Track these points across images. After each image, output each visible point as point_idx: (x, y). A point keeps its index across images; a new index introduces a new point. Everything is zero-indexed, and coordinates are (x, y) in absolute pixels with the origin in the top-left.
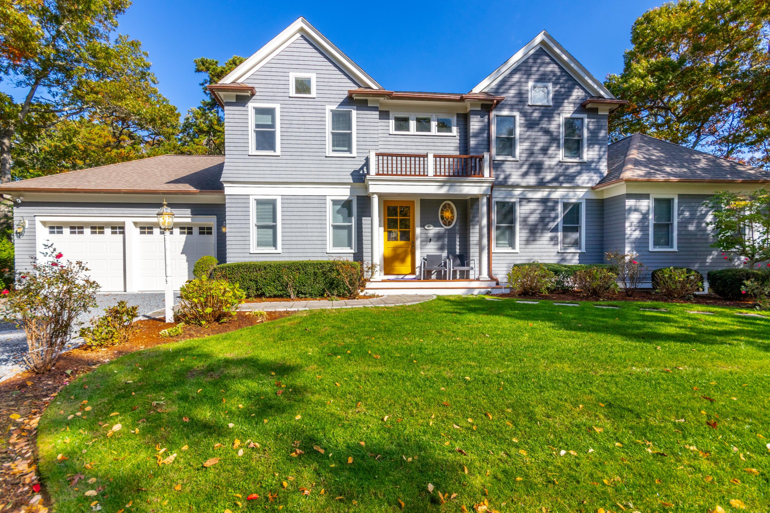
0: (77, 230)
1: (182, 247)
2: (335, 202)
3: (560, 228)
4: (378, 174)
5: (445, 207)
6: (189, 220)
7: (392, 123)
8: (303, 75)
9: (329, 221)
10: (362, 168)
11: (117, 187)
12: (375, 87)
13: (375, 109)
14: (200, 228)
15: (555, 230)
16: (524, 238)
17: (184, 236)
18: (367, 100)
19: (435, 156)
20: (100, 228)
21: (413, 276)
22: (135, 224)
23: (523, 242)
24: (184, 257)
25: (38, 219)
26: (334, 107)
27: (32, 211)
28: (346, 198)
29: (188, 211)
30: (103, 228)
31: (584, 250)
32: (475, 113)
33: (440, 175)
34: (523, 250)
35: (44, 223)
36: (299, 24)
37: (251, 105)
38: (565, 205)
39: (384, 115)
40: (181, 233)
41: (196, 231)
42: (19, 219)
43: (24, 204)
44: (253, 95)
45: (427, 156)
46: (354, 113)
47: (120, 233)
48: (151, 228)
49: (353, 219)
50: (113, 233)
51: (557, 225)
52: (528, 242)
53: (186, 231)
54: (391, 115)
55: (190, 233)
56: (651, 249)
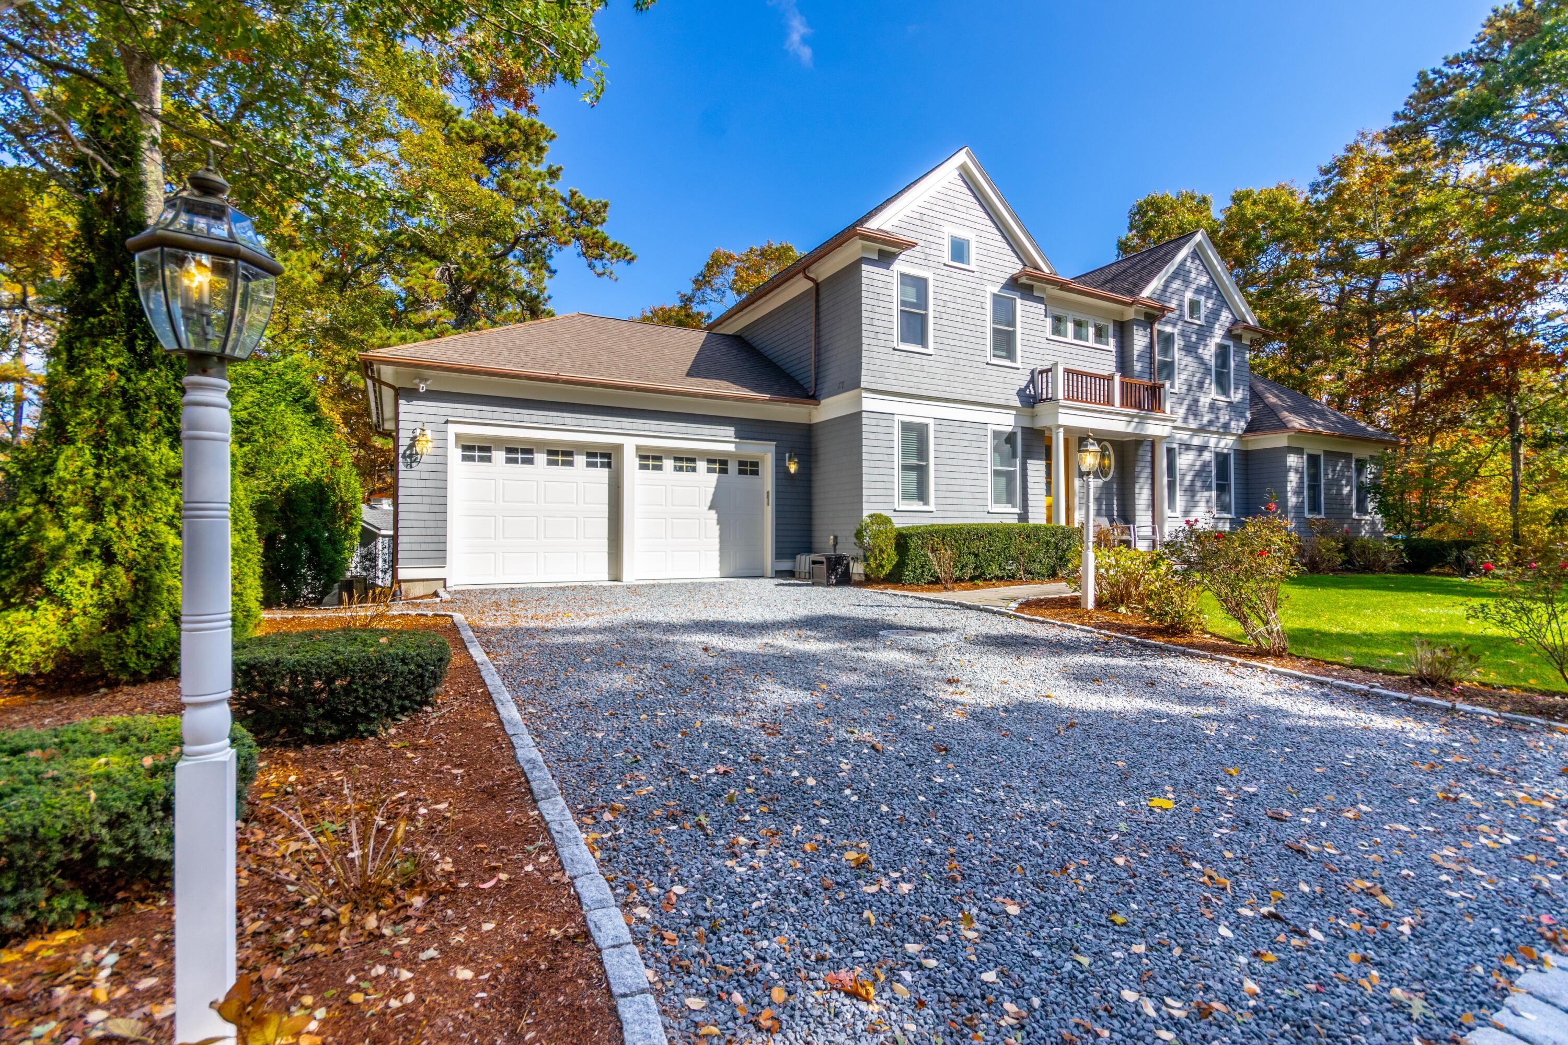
0: (519, 456)
1: (710, 497)
2: (997, 435)
3: (1214, 485)
4: (1066, 398)
5: (1104, 449)
6: (731, 448)
7: (1049, 322)
8: (962, 233)
9: (990, 462)
10: (1027, 387)
12: (1044, 268)
13: (1040, 300)
14: (742, 463)
15: (1210, 487)
16: (1184, 498)
17: (715, 476)
18: (1033, 286)
19: (1121, 381)
20: (565, 453)
22: (641, 450)
23: (1183, 503)
24: (713, 515)
25: (453, 429)
26: (996, 290)
27: (442, 411)
28: (1009, 429)
29: (730, 431)
30: (570, 454)
31: (1233, 515)
32: (1138, 323)
33: (1129, 407)
36: (962, 157)
37: (896, 268)
38: (1217, 456)
40: (710, 470)
41: (733, 467)
42: (411, 426)
43: (434, 395)
44: (899, 252)
45: (1110, 379)
46: (1019, 303)
47: (603, 465)
48: (659, 458)
49: (1018, 462)
50: (589, 465)
51: (1211, 482)
52: (1187, 503)
53: (717, 466)
54: (1051, 311)
55: (724, 471)
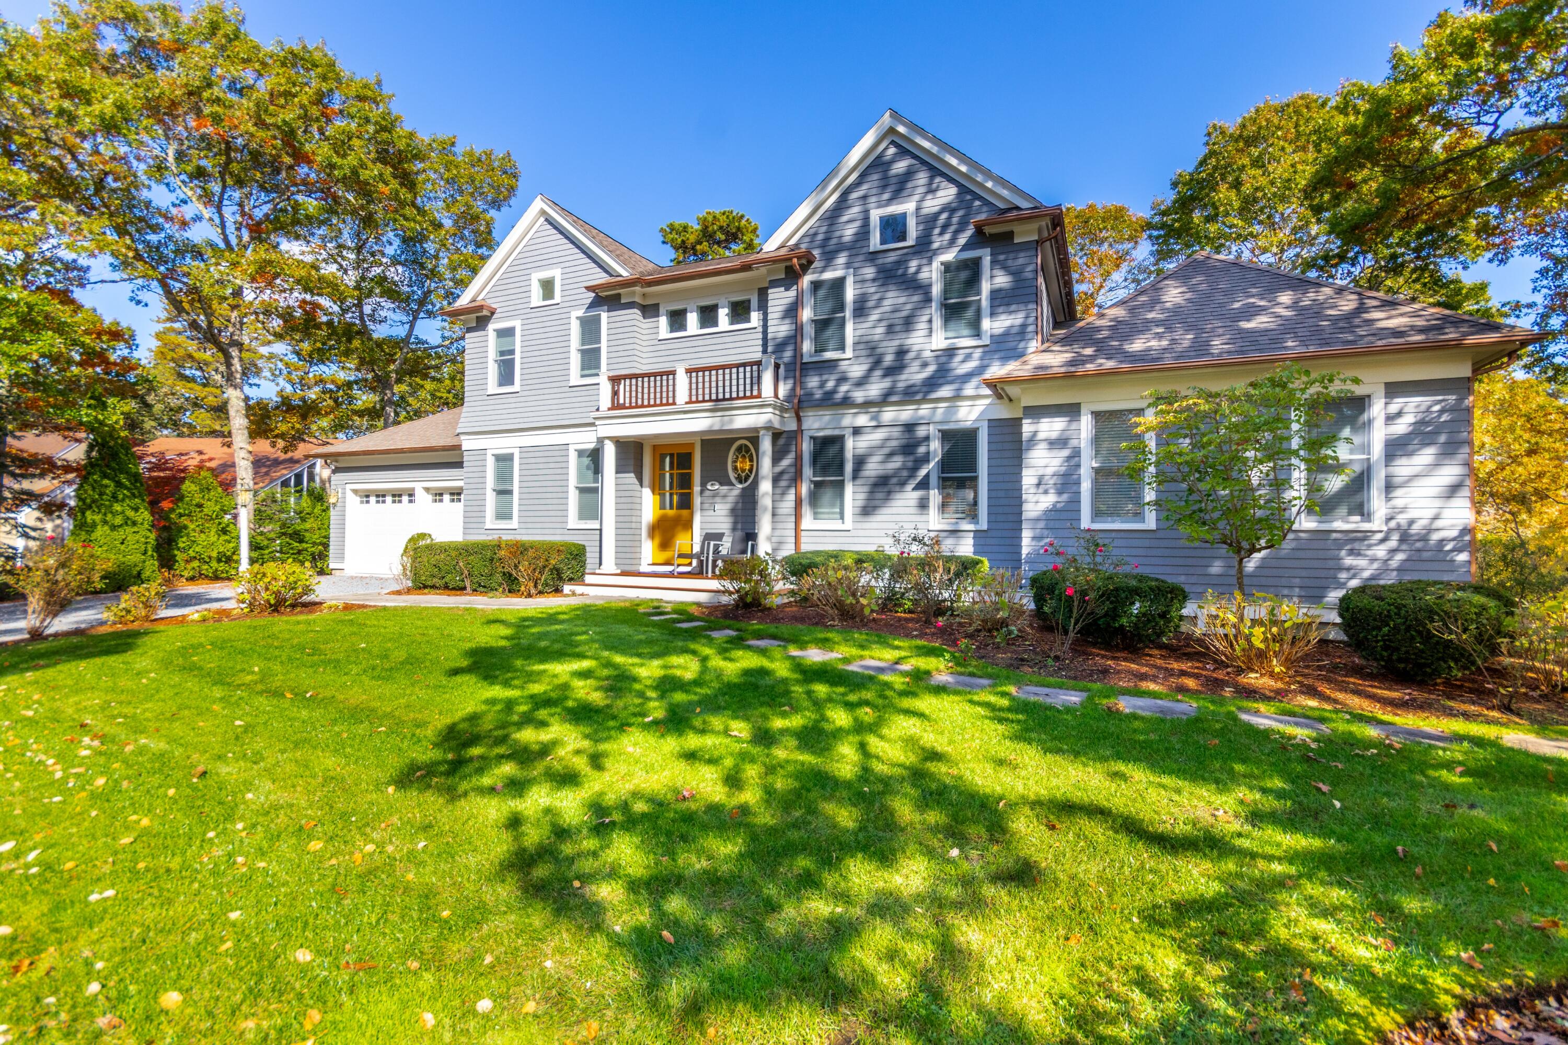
0: (381, 499)
2: (581, 453)
3: (934, 480)
4: (613, 408)
5: (739, 449)
7: (663, 321)
8: (545, 274)
9: (573, 481)
11: (434, 443)
12: (625, 273)
13: (632, 305)
15: (924, 485)
16: (860, 503)
18: (619, 295)
19: (689, 371)
20: (400, 496)
21: (688, 569)
22: (427, 490)
23: (858, 510)
25: (349, 487)
26: (580, 313)
27: (345, 478)
28: (592, 446)
31: (984, 525)
32: (774, 284)
33: (704, 401)
34: (859, 525)
35: (355, 492)
36: (539, 204)
37: (492, 327)
38: (946, 436)
39: (650, 310)
42: (335, 487)
43: (339, 470)
44: (493, 313)
45: (673, 373)
46: (604, 316)
49: (600, 478)
50: (409, 501)
51: (927, 476)
52: (867, 510)
54: (662, 310)
56: (1086, 522)
